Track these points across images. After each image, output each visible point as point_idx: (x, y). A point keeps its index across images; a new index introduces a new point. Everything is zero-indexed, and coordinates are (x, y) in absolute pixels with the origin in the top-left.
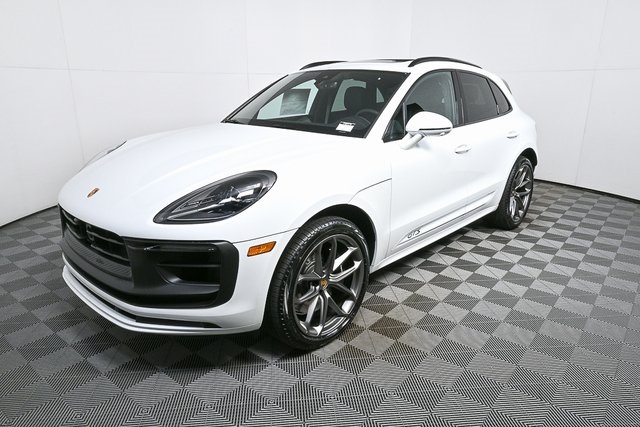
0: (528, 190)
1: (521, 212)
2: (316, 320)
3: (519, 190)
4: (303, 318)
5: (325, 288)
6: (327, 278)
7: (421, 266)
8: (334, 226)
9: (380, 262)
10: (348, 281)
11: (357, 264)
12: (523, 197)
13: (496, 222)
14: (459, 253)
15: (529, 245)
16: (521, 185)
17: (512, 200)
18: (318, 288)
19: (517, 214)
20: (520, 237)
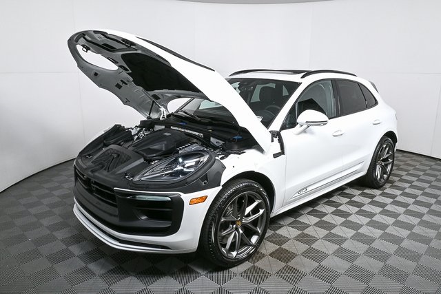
0: (391, 160)
1: (385, 176)
2: (233, 248)
3: (384, 160)
4: (224, 246)
5: (239, 226)
6: (241, 220)
7: (309, 213)
8: (246, 186)
9: (278, 209)
10: (255, 223)
11: (261, 211)
12: (387, 165)
13: (366, 182)
14: (337, 205)
15: (389, 201)
16: (385, 156)
17: (378, 167)
18: (234, 226)
19: (382, 177)
20: (384, 194)
